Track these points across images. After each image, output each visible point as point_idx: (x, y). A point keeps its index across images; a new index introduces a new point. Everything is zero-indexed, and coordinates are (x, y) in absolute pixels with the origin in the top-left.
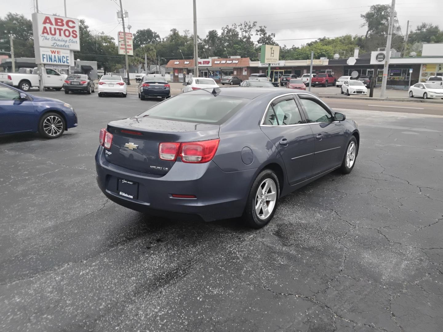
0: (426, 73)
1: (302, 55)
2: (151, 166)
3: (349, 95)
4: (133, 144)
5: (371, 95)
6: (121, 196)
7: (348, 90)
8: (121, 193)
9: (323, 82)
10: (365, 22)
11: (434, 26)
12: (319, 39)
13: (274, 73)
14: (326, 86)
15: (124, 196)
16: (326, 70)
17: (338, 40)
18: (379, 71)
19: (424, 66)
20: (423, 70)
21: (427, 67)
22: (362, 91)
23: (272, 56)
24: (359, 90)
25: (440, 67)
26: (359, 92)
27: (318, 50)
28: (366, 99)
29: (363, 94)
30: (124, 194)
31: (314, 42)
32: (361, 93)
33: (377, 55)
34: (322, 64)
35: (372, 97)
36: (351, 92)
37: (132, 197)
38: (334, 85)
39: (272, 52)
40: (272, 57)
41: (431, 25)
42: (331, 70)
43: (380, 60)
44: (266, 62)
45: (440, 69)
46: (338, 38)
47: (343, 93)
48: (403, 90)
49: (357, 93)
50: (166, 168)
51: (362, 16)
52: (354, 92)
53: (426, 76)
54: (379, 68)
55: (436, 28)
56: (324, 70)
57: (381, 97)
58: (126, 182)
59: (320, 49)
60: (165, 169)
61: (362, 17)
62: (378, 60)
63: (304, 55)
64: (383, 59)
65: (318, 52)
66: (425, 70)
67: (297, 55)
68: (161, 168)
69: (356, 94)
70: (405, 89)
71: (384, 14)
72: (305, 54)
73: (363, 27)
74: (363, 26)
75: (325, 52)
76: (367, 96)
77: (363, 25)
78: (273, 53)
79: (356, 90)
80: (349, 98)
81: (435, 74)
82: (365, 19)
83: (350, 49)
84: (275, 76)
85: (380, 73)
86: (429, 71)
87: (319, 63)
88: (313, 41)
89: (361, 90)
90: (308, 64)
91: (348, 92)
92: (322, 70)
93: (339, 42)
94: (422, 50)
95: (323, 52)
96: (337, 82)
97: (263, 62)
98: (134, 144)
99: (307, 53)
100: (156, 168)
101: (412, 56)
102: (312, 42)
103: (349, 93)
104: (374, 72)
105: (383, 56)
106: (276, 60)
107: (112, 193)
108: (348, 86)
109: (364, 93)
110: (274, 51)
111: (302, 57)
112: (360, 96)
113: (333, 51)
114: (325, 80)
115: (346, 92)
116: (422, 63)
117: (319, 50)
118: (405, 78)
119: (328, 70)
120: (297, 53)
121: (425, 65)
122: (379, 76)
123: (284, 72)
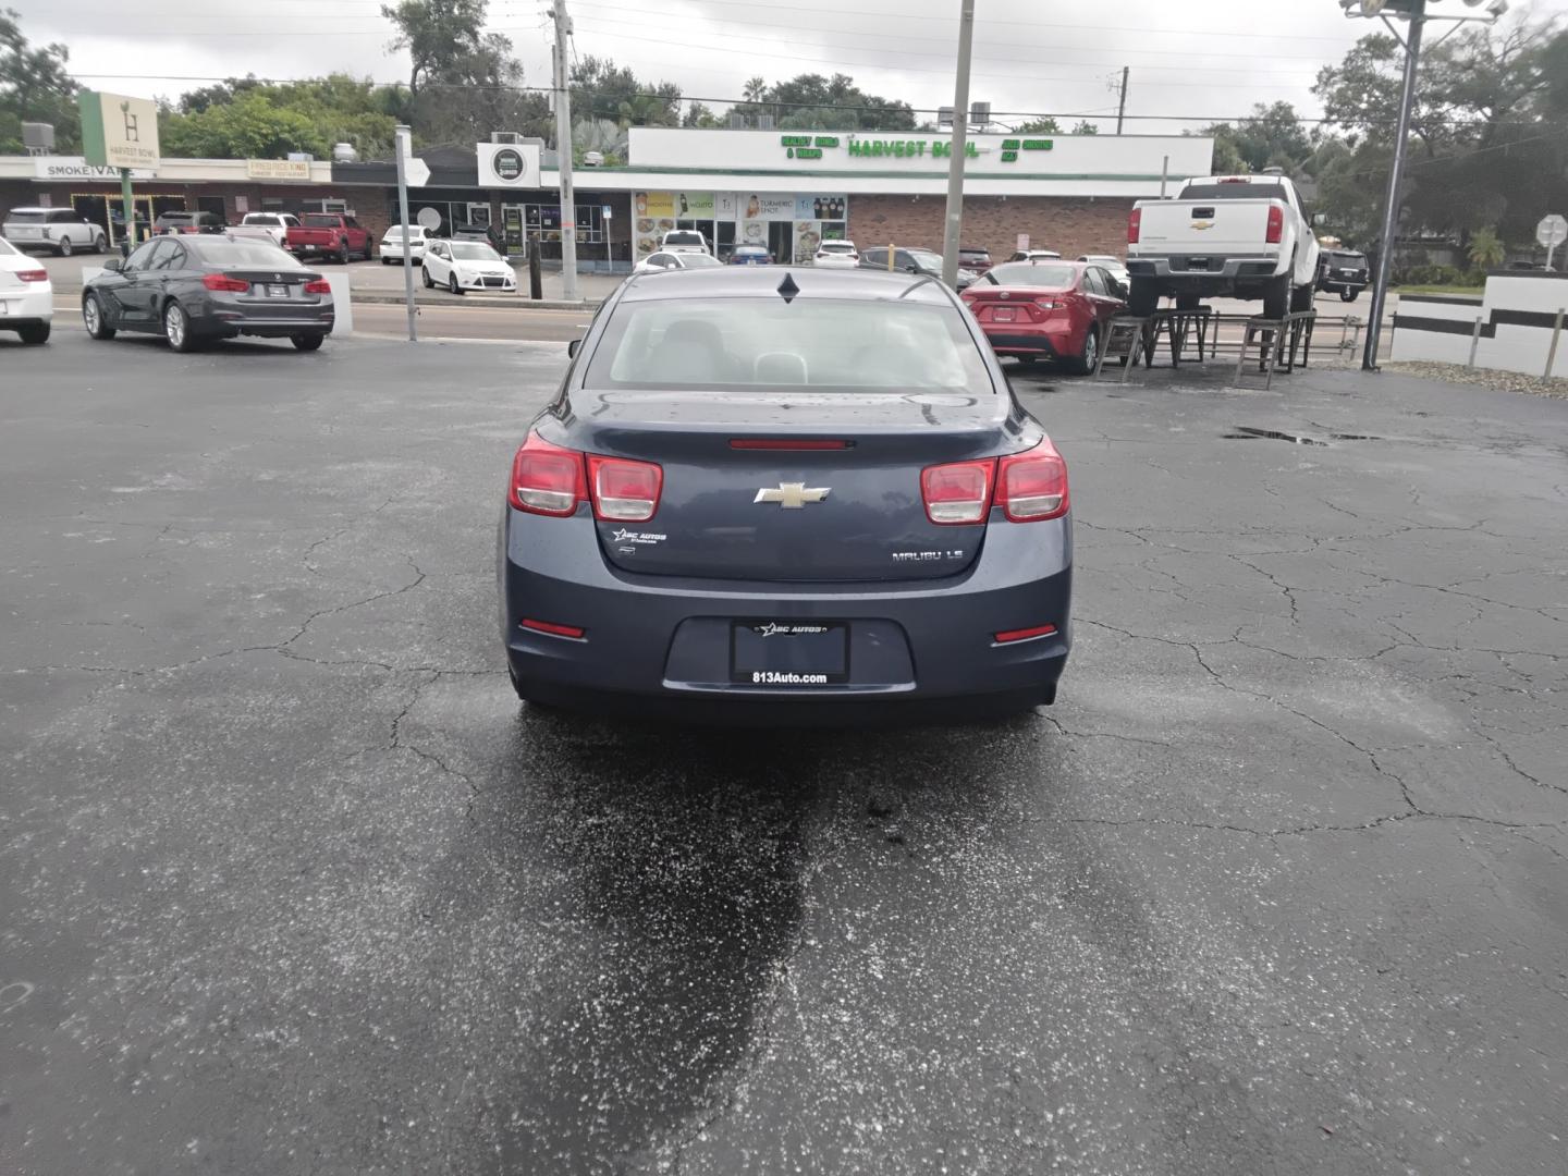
0: (649, 221)
1: (201, 139)
2: (895, 555)
3: (461, 291)
4: (802, 484)
5: (536, 292)
6: (767, 685)
7: (452, 275)
8: (757, 677)
9: (332, 244)
10: (403, 35)
11: (620, 71)
12: (231, 81)
13: (108, 206)
14: (346, 260)
16: (324, 202)
17: (308, 92)
18: (505, 210)
19: (641, 196)
20: (639, 213)
21: (648, 200)
22: (502, 279)
23: (130, 137)
24: (489, 273)
25: (683, 201)
26: (494, 282)
27: (262, 125)
28: (519, 305)
29: (504, 288)
30: (777, 678)
31: (210, 93)
32: (501, 285)
33: (497, 156)
34: (307, 177)
35: (540, 298)
36: (466, 282)
37: (822, 679)
38: (367, 255)
39: (131, 123)
40: (131, 144)
41: (611, 65)
42: (342, 202)
43: (507, 172)
44: (112, 160)
45: (685, 208)
46: (302, 84)
47: (430, 284)
48: (593, 274)
49: (486, 285)
50: (956, 553)
51: (387, 12)
52: (478, 283)
53: (650, 230)
54: (507, 202)
55: (627, 74)
56: (317, 201)
57: (566, 299)
59: (269, 122)
60: (952, 554)
61: (387, 16)
62: (502, 172)
63: (209, 138)
64: (515, 172)
65: (264, 131)
66: (645, 212)
67: (181, 140)
68: (937, 555)
69: (483, 287)
70: (599, 272)
71: (461, 14)
72: (212, 135)
73: (397, 51)
74: (396, 48)
75: (289, 132)
76: (519, 296)
77: (395, 44)
78: (135, 128)
79: (481, 276)
80: (458, 303)
81: (672, 223)
82: (397, 25)
83: (369, 127)
84: (113, 219)
85: (511, 217)
86: (657, 215)
87: (294, 174)
88: (206, 88)
89: (497, 273)
90: (256, 176)
91: (456, 283)
92: (306, 201)
93: (312, 99)
94: (628, 146)
95: (282, 131)
96: (383, 248)
97: (98, 160)
98: (806, 487)
99: (222, 133)
100: (919, 556)
101: (593, 165)
102: (204, 91)
103: (461, 285)
104: (492, 214)
105: (514, 160)
106: (150, 154)
108: (450, 260)
109: (508, 284)
110: (134, 117)
111: (202, 147)
112: (494, 295)
113: (316, 130)
114: (337, 239)
115: (447, 282)
116: (635, 190)
117: (266, 123)
118: (588, 234)
119: (332, 201)
120: (178, 132)
121: (642, 194)
122: (510, 228)
123: (151, 203)
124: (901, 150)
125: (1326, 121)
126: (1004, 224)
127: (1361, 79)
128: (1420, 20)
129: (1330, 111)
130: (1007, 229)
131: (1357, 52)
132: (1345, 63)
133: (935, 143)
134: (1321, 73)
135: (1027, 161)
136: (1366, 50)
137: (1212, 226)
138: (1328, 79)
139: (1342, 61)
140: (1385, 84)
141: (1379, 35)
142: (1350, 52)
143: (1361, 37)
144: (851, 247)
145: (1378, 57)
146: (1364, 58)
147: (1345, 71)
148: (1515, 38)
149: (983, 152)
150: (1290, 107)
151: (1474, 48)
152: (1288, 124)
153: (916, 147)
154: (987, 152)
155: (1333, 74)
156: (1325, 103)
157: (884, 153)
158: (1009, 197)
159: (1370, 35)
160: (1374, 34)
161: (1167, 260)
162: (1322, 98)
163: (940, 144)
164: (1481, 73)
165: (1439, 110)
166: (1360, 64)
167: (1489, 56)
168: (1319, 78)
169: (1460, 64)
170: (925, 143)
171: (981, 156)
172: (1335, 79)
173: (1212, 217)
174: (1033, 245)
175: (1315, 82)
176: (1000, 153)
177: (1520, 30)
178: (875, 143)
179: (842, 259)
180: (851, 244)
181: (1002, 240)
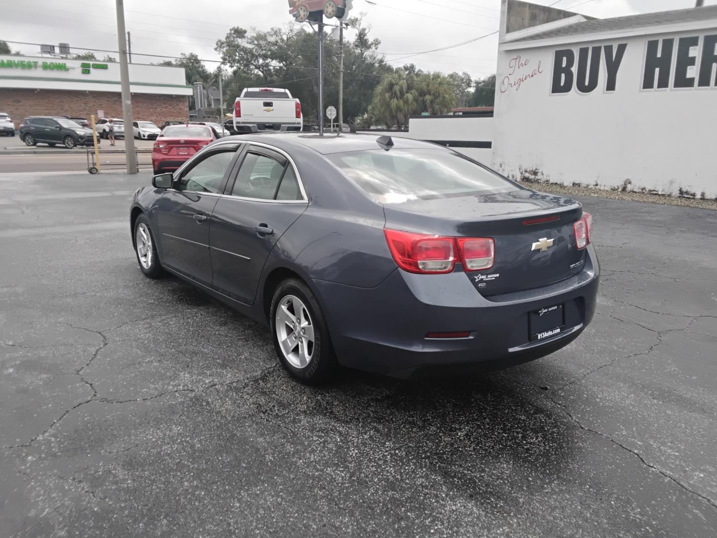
6: (543, 340)
8: (539, 336)
15: (547, 338)
30: (546, 335)
37: (558, 330)
58: (546, 311)
107: (522, 347)
124: (24, 65)
125: (223, 63)
126: (88, 105)
127: (234, 46)
128: (322, 25)
129: (224, 59)
130: (91, 107)
131: (230, 34)
132: (226, 39)
133: (43, 63)
134: (217, 42)
135: (95, 74)
136: (234, 34)
137: (273, 110)
138: (221, 45)
139: (225, 38)
140: (244, 49)
141: (238, 27)
142: (228, 34)
143: (231, 28)
144: (6, 116)
145: (239, 38)
146: (234, 37)
147: (227, 42)
148: (290, 34)
149: (71, 69)
150: (197, 56)
151: (276, 36)
152: (197, 63)
153: (33, 64)
154: (73, 68)
155: (223, 43)
156: (221, 55)
157: (14, 66)
158: (89, 91)
159: (234, 27)
160: (236, 27)
161: (256, 125)
162: (219, 54)
163: (47, 63)
164: (280, 47)
165: (266, 61)
166: (232, 39)
167: (282, 40)
168: (217, 44)
169: (271, 43)
170: (37, 62)
171: (70, 70)
172: (224, 45)
173: (272, 106)
174: (106, 114)
175: (216, 46)
176: (80, 70)
177: (291, 30)
178: (8, 61)
179: (2, 122)
180: (6, 114)
181: (89, 113)
